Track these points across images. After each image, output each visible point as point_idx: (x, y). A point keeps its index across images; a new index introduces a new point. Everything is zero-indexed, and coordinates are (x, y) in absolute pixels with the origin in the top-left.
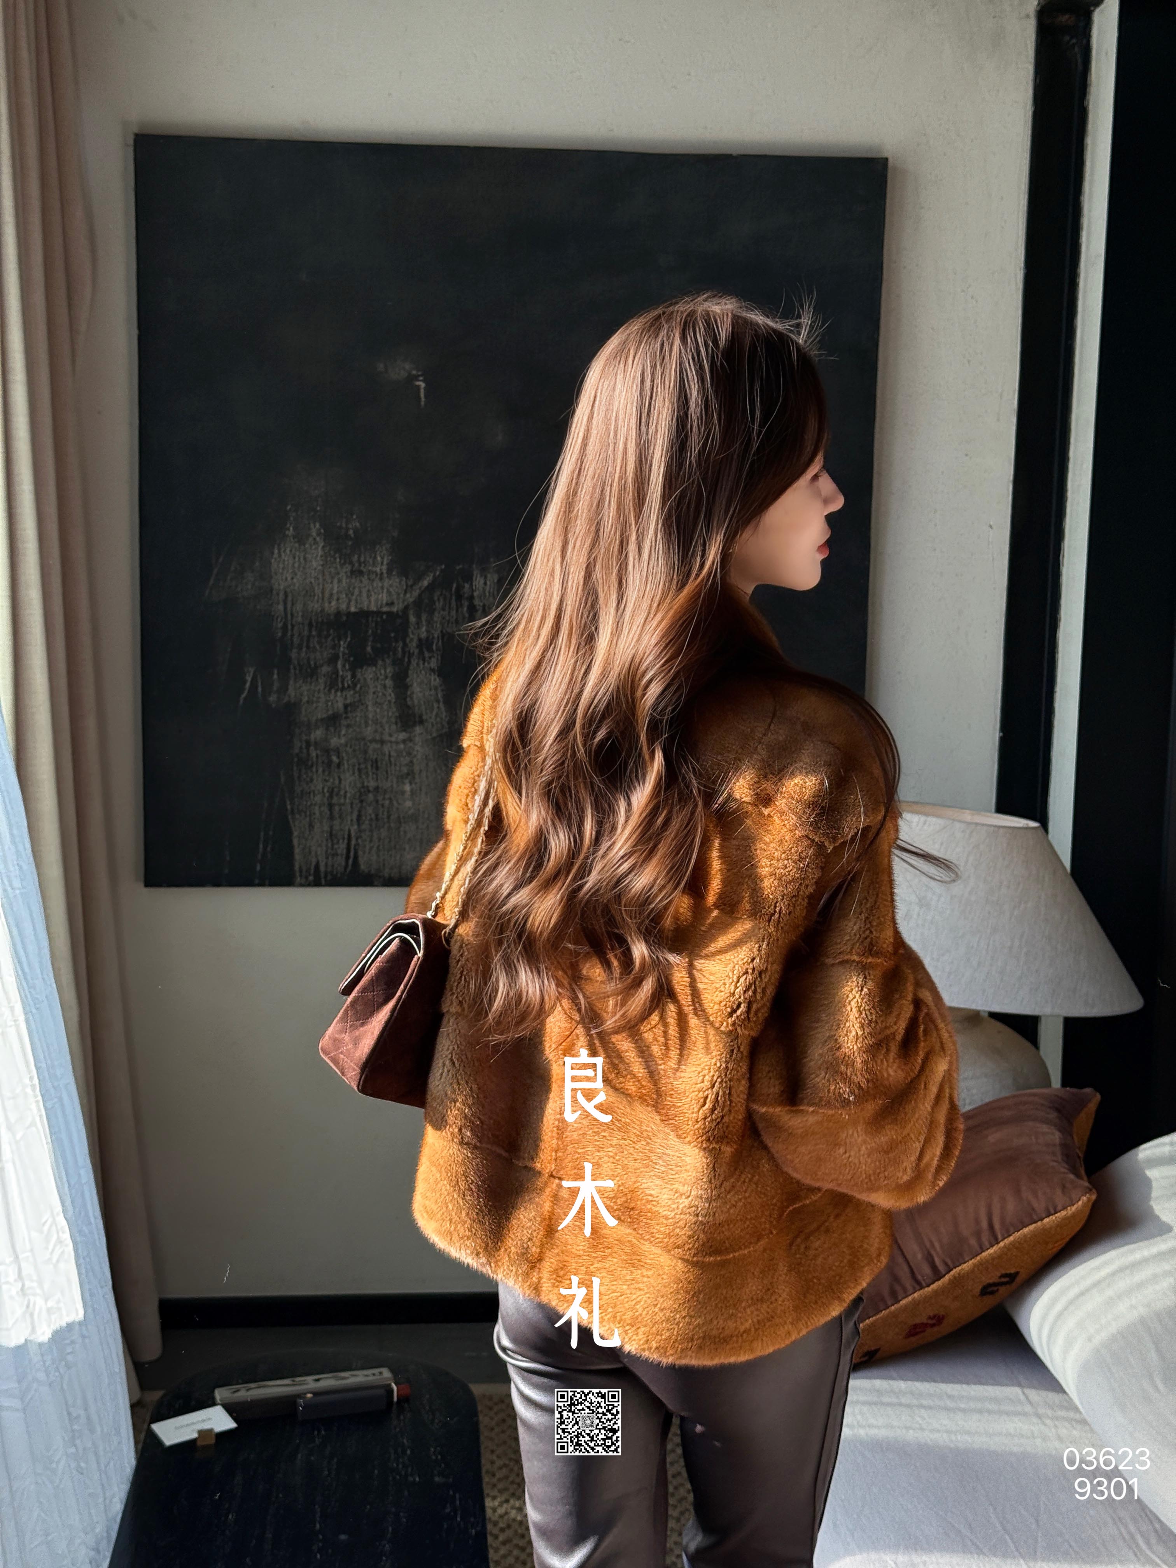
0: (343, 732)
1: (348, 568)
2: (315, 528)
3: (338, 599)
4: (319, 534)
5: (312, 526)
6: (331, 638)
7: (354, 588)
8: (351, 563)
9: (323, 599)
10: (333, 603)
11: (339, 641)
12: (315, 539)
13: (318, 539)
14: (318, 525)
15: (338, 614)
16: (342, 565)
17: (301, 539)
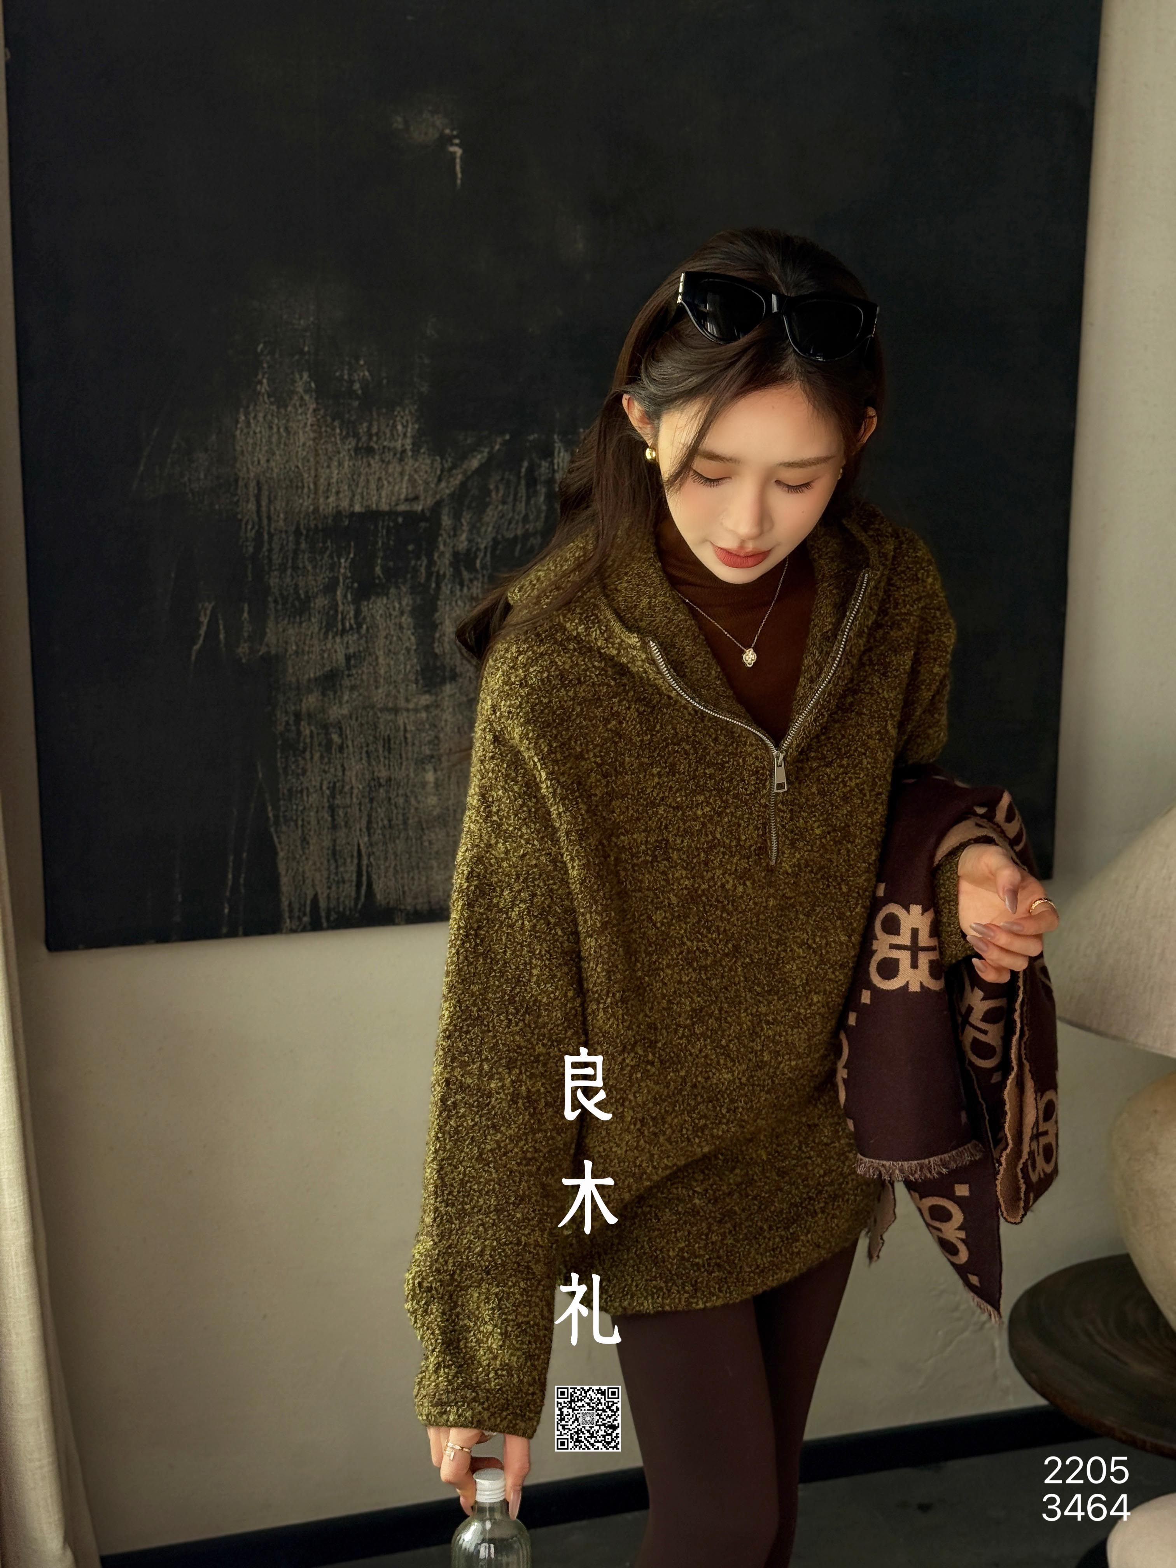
0: (346, 698)
1: (351, 443)
2: (302, 381)
3: (338, 493)
4: (306, 391)
5: (297, 376)
6: (328, 553)
7: (359, 475)
8: (356, 435)
9: (316, 493)
10: (332, 499)
11: (339, 558)
12: (302, 398)
13: (307, 397)
14: (305, 376)
15: (338, 515)
16: (344, 439)
17: (281, 398)
